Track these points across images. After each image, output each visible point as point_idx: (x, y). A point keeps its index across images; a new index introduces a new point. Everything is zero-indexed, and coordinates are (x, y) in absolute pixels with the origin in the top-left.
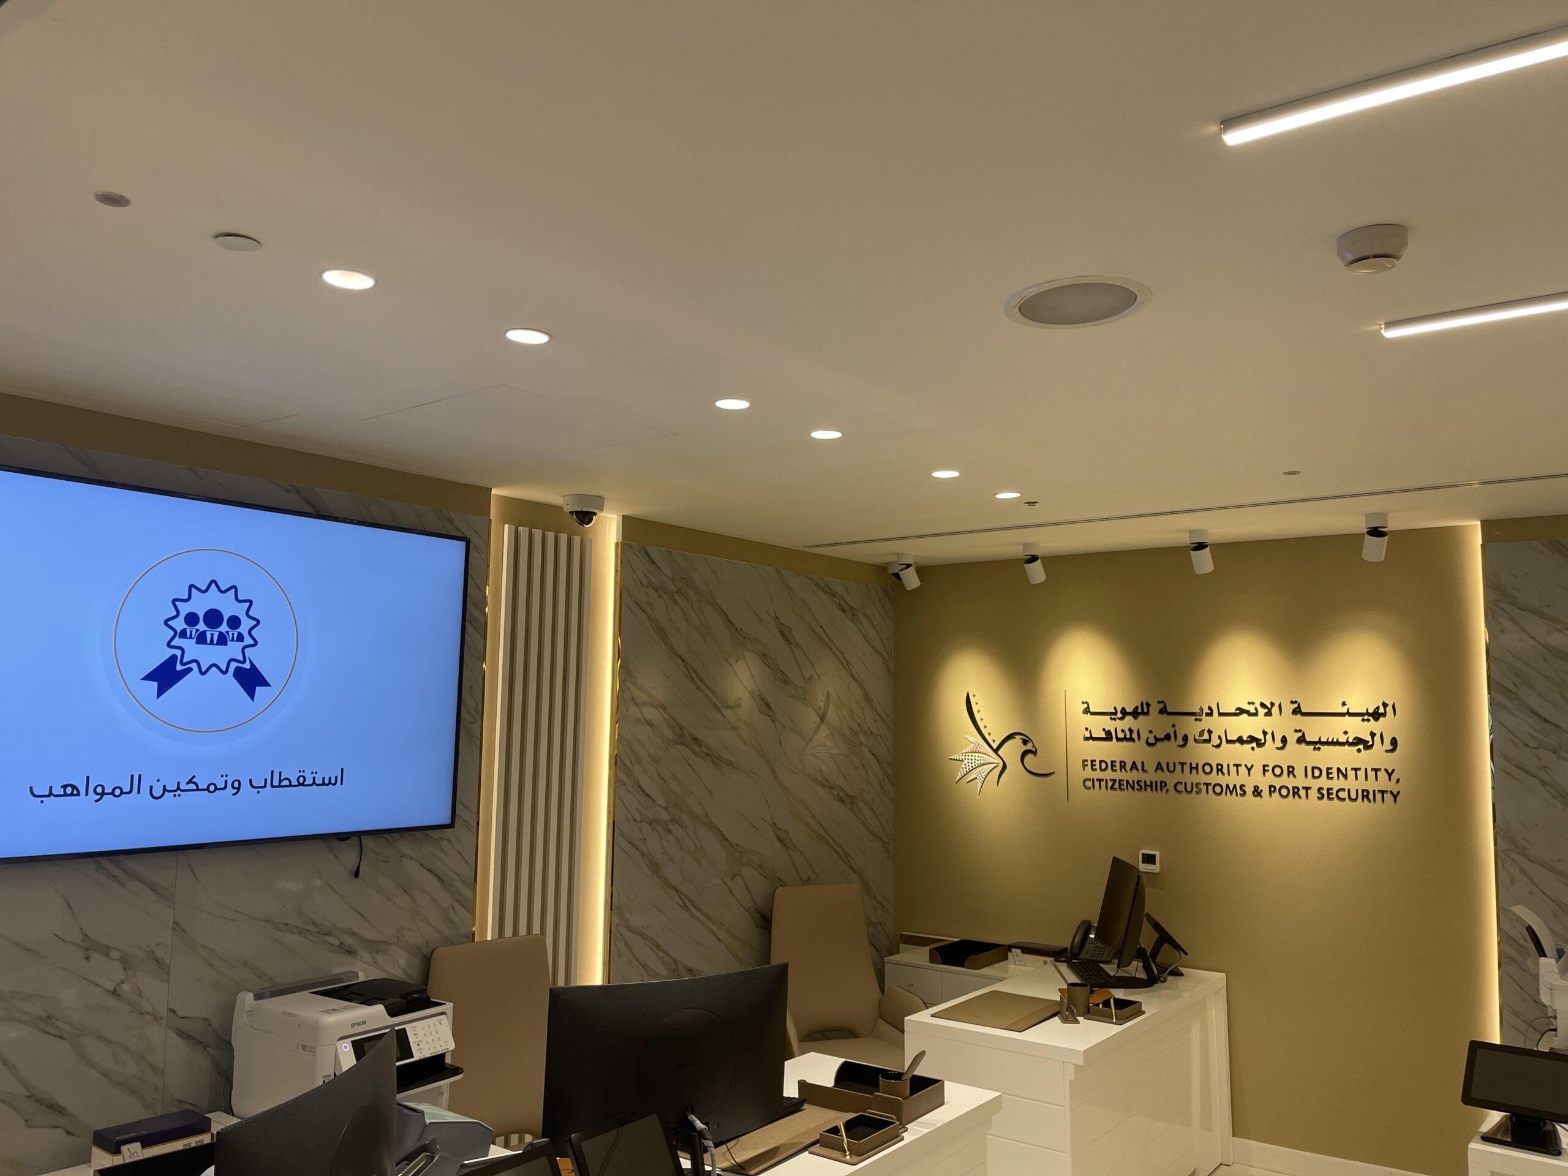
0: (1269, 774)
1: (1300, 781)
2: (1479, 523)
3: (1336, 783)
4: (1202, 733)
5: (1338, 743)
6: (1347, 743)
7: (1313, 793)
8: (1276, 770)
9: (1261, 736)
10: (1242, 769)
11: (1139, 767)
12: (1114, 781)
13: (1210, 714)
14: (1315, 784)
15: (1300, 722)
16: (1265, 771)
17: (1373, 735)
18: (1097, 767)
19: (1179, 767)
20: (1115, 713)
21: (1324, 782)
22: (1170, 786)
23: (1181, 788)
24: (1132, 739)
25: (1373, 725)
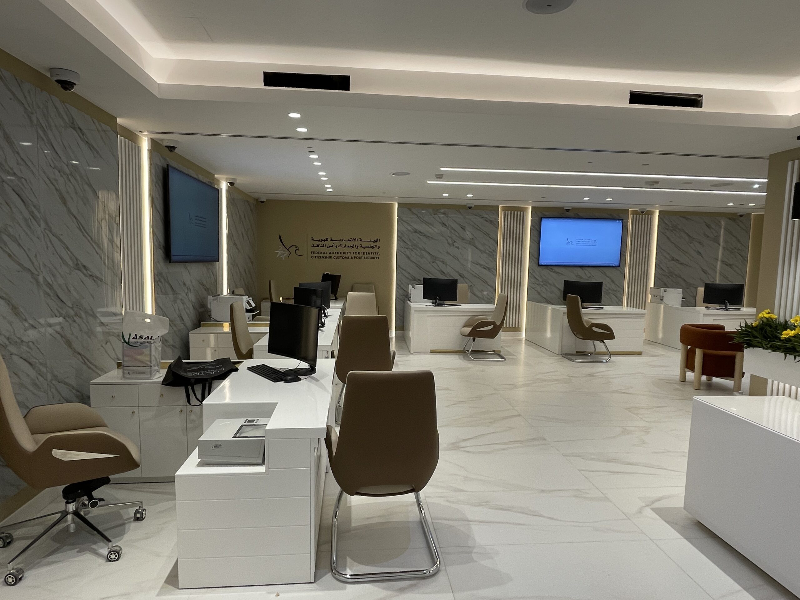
0: (354, 254)
1: (360, 255)
2: (397, 204)
3: (368, 256)
4: (340, 245)
5: (368, 247)
6: (370, 247)
7: (363, 258)
8: (356, 253)
9: (353, 246)
10: (349, 253)
11: (325, 253)
12: (319, 256)
13: (342, 241)
14: (363, 256)
15: (362, 243)
16: (353, 253)
17: (375, 245)
18: (315, 253)
19: (335, 253)
20: (320, 240)
21: (365, 256)
22: (333, 257)
23: (335, 258)
24: (324, 247)
25: (376, 244)
